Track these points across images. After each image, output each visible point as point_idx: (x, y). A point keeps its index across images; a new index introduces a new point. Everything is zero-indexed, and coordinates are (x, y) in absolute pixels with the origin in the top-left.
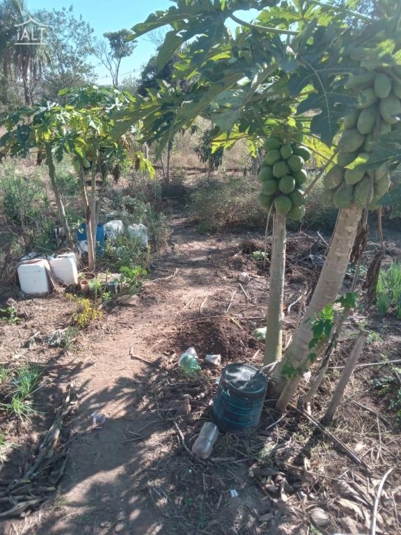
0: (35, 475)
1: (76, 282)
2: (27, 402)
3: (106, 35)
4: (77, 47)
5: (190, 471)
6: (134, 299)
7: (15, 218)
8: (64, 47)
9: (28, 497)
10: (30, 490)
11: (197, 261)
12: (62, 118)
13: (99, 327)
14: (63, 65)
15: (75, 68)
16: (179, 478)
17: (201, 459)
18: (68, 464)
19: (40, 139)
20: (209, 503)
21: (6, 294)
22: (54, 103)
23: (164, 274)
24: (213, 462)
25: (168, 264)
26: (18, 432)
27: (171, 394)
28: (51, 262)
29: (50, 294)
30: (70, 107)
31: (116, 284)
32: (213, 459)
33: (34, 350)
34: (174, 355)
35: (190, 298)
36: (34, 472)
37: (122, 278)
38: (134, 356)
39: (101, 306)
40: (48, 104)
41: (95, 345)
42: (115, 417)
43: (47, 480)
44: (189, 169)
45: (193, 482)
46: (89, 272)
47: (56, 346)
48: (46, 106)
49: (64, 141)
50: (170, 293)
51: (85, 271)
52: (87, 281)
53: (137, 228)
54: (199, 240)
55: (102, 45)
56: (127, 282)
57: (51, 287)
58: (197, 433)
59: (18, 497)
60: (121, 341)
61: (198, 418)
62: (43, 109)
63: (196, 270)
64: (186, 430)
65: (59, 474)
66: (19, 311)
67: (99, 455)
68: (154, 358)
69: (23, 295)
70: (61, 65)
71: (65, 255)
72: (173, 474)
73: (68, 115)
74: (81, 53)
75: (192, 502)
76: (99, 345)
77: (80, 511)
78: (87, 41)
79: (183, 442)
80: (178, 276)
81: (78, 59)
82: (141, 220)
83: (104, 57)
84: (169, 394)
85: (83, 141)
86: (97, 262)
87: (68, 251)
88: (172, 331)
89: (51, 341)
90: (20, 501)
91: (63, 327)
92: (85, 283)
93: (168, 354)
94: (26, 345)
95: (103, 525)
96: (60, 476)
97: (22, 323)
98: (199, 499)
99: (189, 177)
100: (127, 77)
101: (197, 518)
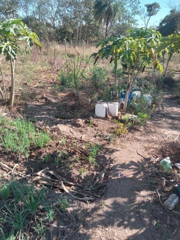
0: (93, 188)
1: (117, 115)
2: (94, 159)
3: (145, 5)
4: (132, 11)
5: (161, 212)
6: (142, 128)
7: (95, 85)
8: (126, 11)
9: (90, 196)
10: (91, 194)
11: (175, 117)
12: (127, 43)
13: (125, 137)
14: (124, 20)
15: (129, 21)
16: (155, 213)
17: (168, 209)
18: (107, 189)
19: (116, 52)
20: (169, 230)
21: (90, 115)
22: (123, 36)
23: (157, 119)
24: (174, 213)
25: (159, 115)
26: (89, 169)
27: (156, 175)
28: (108, 105)
29: (106, 118)
30: (131, 38)
31: (134, 120)
32: (174, 211)
33: (98, 139)
34: (158, 158)
35: (169, 134)
36: (93, 187)
37: (138, 117)
38: (139, 153)
39: (126, 128)
40: (121, 36)
41: (123, 144)
42: (128, 177)
43: (98, 192)
44: (177, 71)
45: (162, 217)
46: (123, 112)
47: (107, 140)
48: (120, 37)
49: (126, 53)
50: (159, 129)
51: (121, 111)
52: (122, 116)
53: (147, 96)
54: (177, 107)
55: (143, 10)
56: (140, 120)
57: (106, 115)
58: (167, 197)
59: (86, 195)
60: (133, 145)
61: (168, 190)
62: (118, 38)
63: (174, 121)
64: (161, 194)
65: (103, 191)
66: (93, 122)
67: (120, 190)
68: (148, 156)
69: (95, 117)
70: (123, 20)
71: (115, 103)
72: (153, 210)
73: (130, 41)
74: (133, 14)
75: (161, 226)
76: (124, 144)
77: (109, 210)
78: (137, 8)
79: (159, 198)
80: (164, 122)
81: (131, 17)
82: (150, 93)
83: (143, 16)
84: (154, 175)
85: (134, 53)
86: (127, 109)
87: (116, 102)
88: (158, 147)
89: (105, 137)
90: (87, 196)
91: (110, 133)
92: (121, 116)
93: (155, 157)
94: (95, 137)
95: (118, 219)
96: (103, 192)
97: (94, 127)
98: (164, 226)
99: (176, 75)
100: (152, 25)
101: (162, 234)
